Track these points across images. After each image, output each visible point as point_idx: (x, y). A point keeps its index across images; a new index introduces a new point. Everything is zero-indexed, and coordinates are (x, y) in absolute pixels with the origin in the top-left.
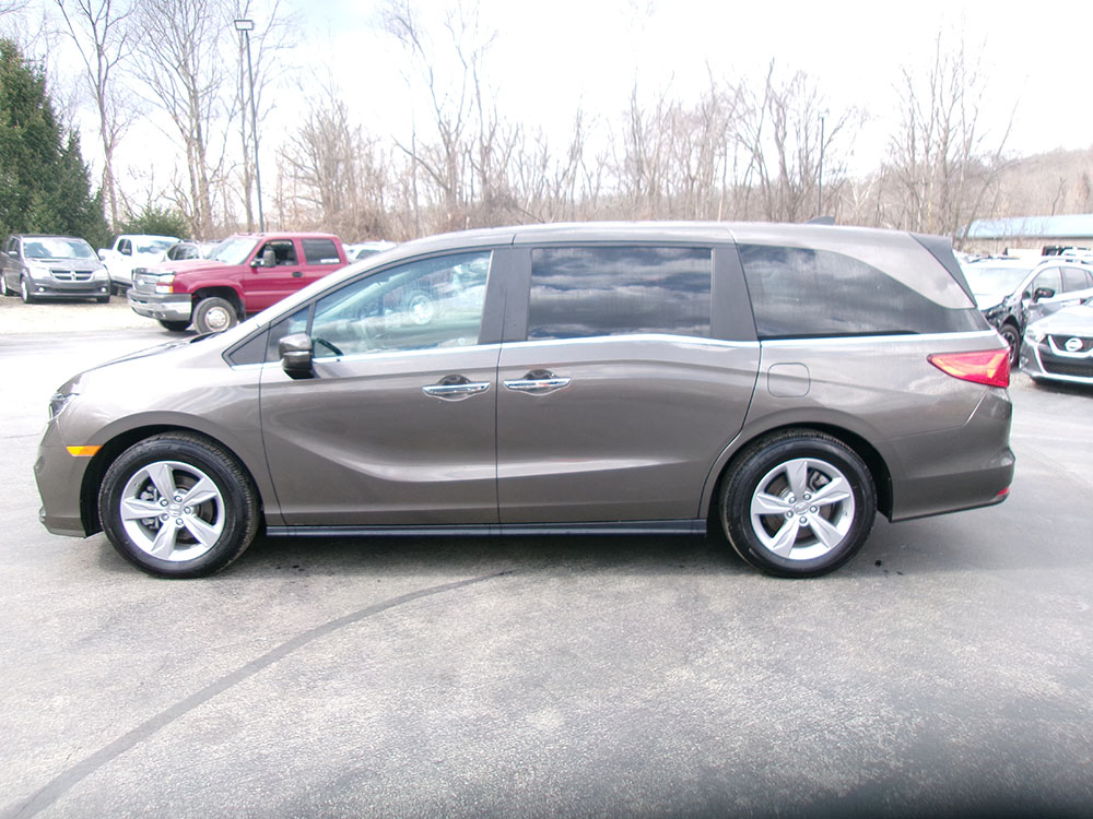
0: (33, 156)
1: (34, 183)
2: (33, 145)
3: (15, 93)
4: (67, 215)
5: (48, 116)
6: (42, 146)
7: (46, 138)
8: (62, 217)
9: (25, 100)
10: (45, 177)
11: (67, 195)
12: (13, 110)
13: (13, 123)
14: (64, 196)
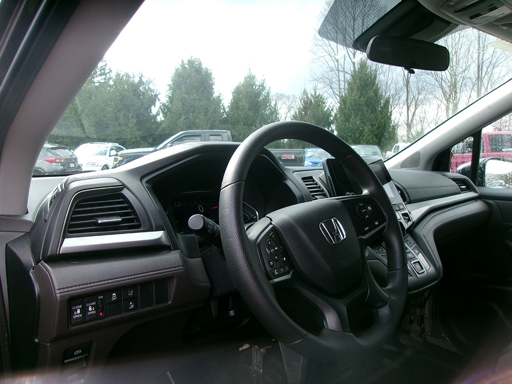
0: (367, 111)
1: (367, 123)
2: (368, 106)
3: (363, 83)
4: (379, 137)
5: (376, 92)
6: (371, 106)
7: (373, 102)
8: (376, 137)
9: (367, 86)
10: (371, 120)
11: (379, 128)
12: (361, 91)
13: (361, 96)
14: (378, 128)
